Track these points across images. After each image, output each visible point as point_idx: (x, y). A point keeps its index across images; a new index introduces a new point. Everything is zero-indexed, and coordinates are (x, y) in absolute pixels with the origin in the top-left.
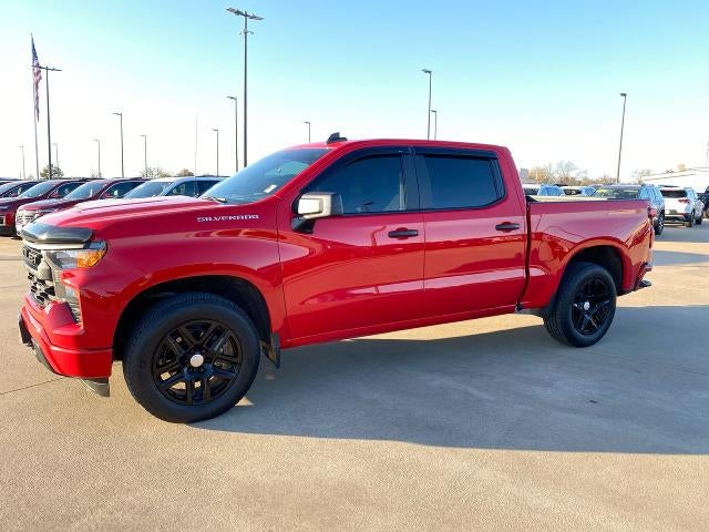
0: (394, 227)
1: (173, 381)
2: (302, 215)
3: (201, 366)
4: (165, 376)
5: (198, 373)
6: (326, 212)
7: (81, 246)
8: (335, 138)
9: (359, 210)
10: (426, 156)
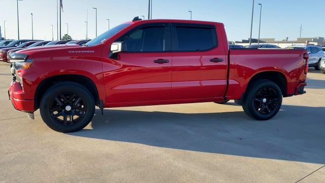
0: (157, 58)
1: (58, 115)
2: (112, 51)
3: (70, 111)
4: (56, 113)
5: (69, 113)
6: (120, 50)
7: (24, 61)
8: (136, 19)
9: (142, 50)
10: (177, 27)
